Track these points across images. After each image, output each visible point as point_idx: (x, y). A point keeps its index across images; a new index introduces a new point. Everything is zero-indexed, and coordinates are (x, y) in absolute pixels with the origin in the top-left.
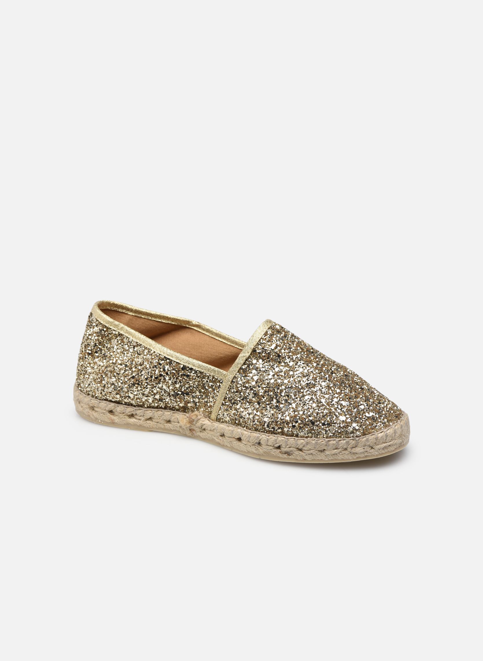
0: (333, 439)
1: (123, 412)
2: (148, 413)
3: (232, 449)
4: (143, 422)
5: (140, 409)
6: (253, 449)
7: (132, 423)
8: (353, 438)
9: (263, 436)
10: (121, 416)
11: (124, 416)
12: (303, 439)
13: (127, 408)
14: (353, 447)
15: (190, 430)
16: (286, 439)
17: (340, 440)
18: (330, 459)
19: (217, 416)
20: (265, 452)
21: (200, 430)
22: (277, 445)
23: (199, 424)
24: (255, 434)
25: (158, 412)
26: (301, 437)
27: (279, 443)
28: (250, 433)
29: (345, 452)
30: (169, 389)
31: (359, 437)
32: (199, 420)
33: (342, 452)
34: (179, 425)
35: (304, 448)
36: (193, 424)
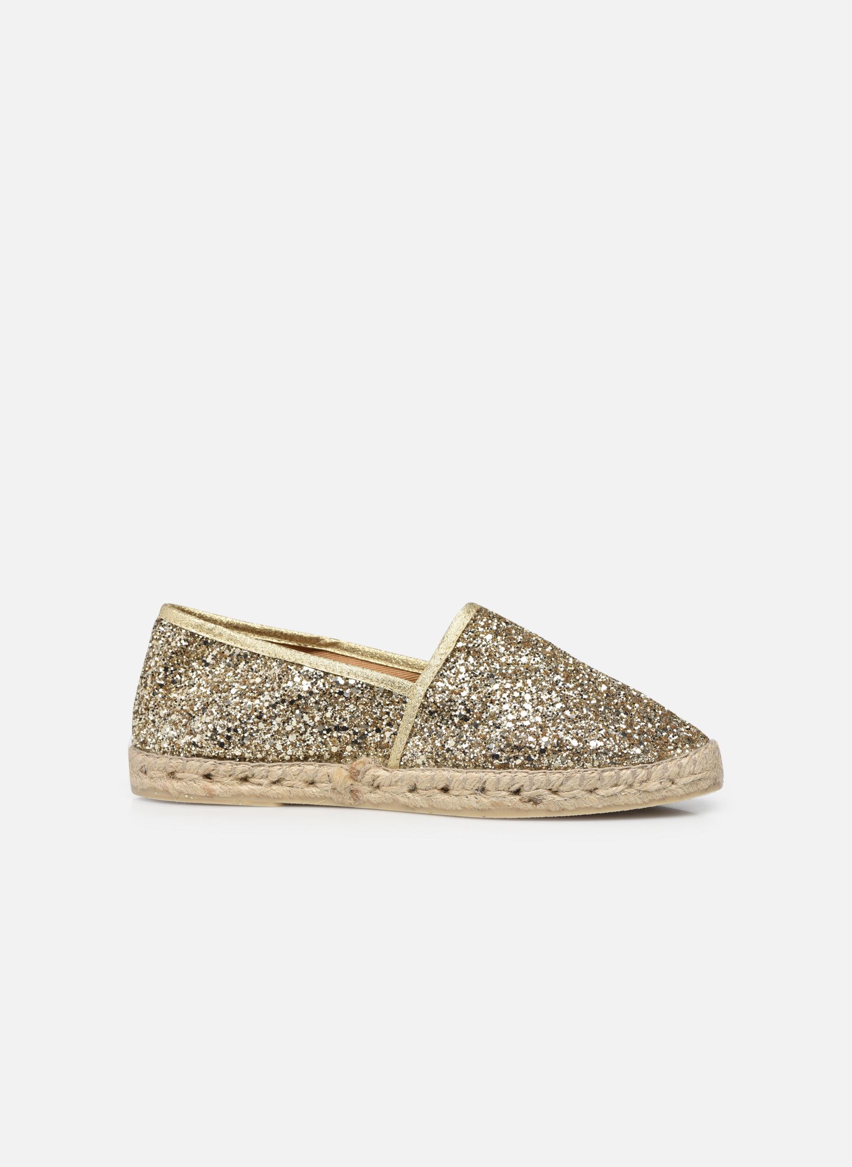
0: (609, 768)
1: (231, 773)
2: (275, 769)
3: (433, 810)
4: (266, 789)
5: (260, 766)
6: (472, 801)
7: (246, 793)
8: (643, 765)
9: (490, 774)
10: (227, 780)
11: (231, 780)
12: (559, 771)
13: (237, 765)
14: (643, 782)
15: (351, 791)
16: (530, 774)
17: (622, 770)
18: (605, 804)
19: (401, 758)
20: (494, 804)
21: (370, 789)
22: (514, 788)
23: (368, 777)
24: (474, 774)
25: (292, 767)
26: (556, 769)
27: (518, 783)
28: (465, 774)
29: (629, 791)
30: (313, 720)
31: (652, 763)
32: (368, 770)
33: (626, 790)
34: (330, 787)
35: (561, 788)
36: (357, 781)
